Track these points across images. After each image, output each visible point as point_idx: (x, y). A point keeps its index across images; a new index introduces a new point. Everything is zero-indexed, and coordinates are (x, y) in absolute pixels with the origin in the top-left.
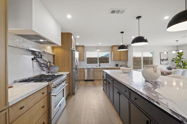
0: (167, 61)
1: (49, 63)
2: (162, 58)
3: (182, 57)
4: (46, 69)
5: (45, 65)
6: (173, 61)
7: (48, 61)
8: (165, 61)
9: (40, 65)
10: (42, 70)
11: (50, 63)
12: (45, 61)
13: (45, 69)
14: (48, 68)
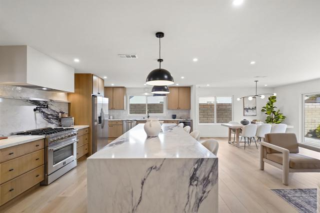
0: (255, 111)
1: (60, 114)
2: (246, 106)
3: (274, 104)
4: (56, 122)
5: (53, 116)
6: (263, 110)
7: (59, 111)
8: (252, 111)
9: (46, 116)
10: (49, 122)
11: (62, 113)
12: (54, 111)
13: (54, 121)
14: (59, 120)
